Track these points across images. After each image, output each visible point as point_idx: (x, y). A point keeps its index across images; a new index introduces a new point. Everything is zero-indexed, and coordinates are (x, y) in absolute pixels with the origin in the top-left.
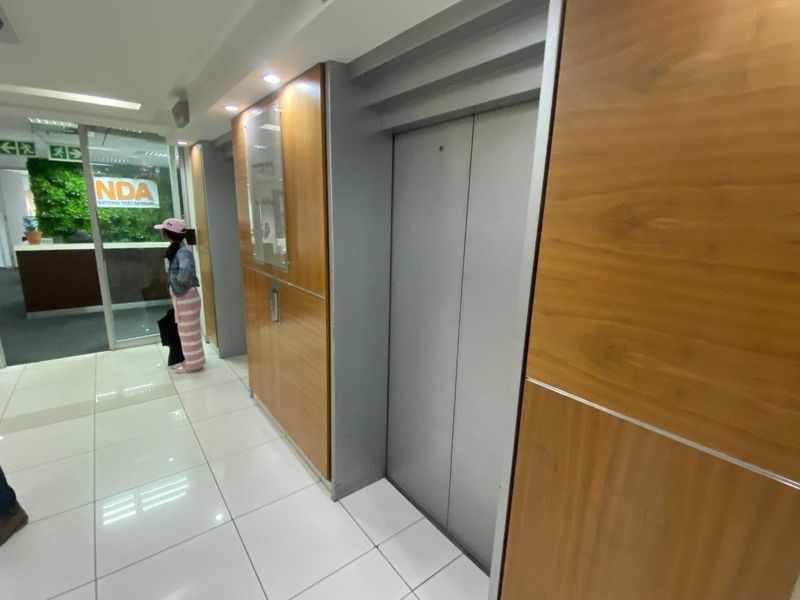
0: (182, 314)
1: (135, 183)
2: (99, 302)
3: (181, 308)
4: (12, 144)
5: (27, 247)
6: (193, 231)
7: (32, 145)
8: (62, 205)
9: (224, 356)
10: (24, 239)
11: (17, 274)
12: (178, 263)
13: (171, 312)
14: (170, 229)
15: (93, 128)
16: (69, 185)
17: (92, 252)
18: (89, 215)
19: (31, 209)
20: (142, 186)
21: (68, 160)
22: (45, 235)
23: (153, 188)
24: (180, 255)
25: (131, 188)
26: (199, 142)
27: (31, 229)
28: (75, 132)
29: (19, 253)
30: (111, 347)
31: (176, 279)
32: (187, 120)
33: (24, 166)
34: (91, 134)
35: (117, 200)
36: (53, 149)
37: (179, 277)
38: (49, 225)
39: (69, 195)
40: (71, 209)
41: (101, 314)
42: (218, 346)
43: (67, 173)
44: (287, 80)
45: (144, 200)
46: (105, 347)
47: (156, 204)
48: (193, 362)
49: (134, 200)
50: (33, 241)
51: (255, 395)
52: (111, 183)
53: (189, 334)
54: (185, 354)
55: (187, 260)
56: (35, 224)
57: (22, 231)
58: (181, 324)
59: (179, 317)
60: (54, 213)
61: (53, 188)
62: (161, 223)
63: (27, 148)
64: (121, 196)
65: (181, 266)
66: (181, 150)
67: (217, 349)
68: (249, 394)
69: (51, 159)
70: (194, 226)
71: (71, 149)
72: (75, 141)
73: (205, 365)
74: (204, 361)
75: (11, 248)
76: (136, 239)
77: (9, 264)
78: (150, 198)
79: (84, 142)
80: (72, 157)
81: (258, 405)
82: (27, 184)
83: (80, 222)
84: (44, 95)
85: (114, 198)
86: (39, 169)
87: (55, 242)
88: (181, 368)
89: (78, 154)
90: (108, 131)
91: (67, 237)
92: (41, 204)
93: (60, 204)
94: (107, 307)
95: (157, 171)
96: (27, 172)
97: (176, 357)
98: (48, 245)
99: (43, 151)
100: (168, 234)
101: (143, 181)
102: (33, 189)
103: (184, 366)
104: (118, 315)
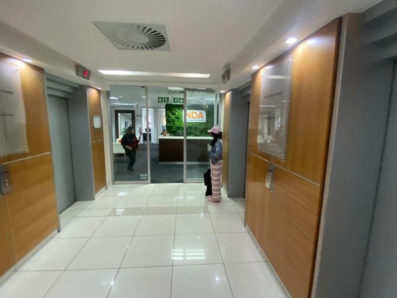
0: (214, 172)
1: (198, 112)
2: (183, 161)
3: (214, 170)
4: (162, 98)
5: (162, 137)
6: (221, 132)
7: (168, 98)
8: (174, 121)
9: (229, 196)
10: (162, 134)
11: (158, 146)
12: (215, 149)
13: (209, 171)
14: (214, 132)
15: (188, 89)
16: (177, 113)
17: (182, 140)
18: (183, 125)
19: (164, 123)
20: (201, 113)
21: (179, 104)
22: (168, 133)
23: (204, 113)
24: (217, 144)
25: (197, 114)
26: (230, 90)
27: (164, 130)
28: (182, 92)
29: (160, 139)
30: (184, 181)
31: (213, 156)
32: (229, 79)
33: (164, 107)
34: (187, 92)
35: (191, 119)
36: (174, 99)
37: (215, 155)
38: (170, 129)
39: (176, 118)
40: (176, 123)
41: (182, 166)
42: (227, 191)
43: (177, 109)
44: (301, 39)
45: (201, 119)
46: (182, 181)
47: (205, 120)
48: (216, 197)
49: (197, 119)
50: (164, 135)
51: (246, 225)
52: (190, 112)
53: (216, 183)
54: (213, 192)
55: (220, 147)
56: (165, 128)
57: (161, 131)
58: (213, 178)
59: (213, 174)
60: (171, 124)
61: (172, 115)
62: (210, 129)
63: (166, 99)
64: (193, 118)
65: (216, 150)
66: (221, 95)
67: (227, 192)
68: (243, 224)
69: (173, 103)
70: (222, 130)
71: (180, 99)
72: (182, 96)
73: (221, 200)
74: (221, 198)
75: (157, 137)
76: (196, 135)
77: (156, 143)
78: (203, 118)
79: (185, 96)
80: (180, 102)
81: (248, 232)
82: (164, 114)
83: (178, 128)
84: (175, 76)
85: (190, 118)
86: (169, 108)
87: (171, 135)
88: (210, 199)
89: (182, 101)
90: (193, 90)
91: (174, 133)
92: (168, 121)
93: (173, 121)
94: (185, 163)
95: (207, 106)
96: (165, 109)
97: (209, 193)
98: (168, 137)
99: (171, 101)
100: (213, 134)
101: (201, 111)
102: (166, 116)
103: (212, 197)
104: (189, 167)
